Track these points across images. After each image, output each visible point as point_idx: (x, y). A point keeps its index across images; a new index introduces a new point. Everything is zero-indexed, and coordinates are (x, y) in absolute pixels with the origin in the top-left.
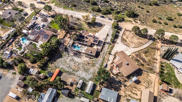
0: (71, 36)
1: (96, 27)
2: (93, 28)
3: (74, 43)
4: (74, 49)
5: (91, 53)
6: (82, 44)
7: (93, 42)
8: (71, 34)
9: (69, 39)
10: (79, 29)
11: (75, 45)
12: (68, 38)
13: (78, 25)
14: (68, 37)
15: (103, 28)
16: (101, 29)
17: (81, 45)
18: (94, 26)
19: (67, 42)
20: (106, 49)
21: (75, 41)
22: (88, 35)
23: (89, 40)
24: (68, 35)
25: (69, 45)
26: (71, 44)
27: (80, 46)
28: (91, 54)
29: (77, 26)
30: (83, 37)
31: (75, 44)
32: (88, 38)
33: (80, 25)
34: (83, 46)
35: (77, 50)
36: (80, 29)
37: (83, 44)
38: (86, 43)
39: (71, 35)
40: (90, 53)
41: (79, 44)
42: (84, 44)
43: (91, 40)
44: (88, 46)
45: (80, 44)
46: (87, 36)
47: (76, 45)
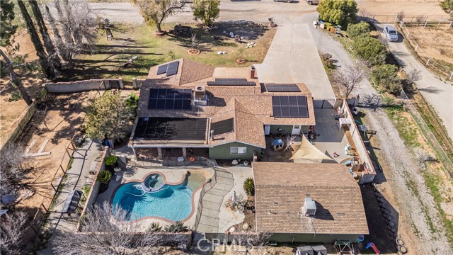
0: (79, 121)
1: (232, 41)
2: (215, 48)
3: (112, 168)
4: (126, 227)
5: (321, 213)
6: (192, 152)
7: (276, 114)
8: (76, 108)
9: (66, 143)
10: (126, 66)
11: (127, 179)
12: (55, 141)
13: (114, 53)
14: (51, 135)
15: (272, 37)
16: (267, 46)
17: (185, 164)
18: (216, 39)
19: (50, 177)
20: (394, 148)
21: (120, 144)
22: (212, 79)
23: (238, 109)
24: (55, 121)
25: (66, 197)
26: (91, 181)
27: (173, 176)
28: (325, 228)
29: (113, 58)
30: (182, 100)
31: (131, 172)
32: (220, 103)
33: (134, 49)
34: (208, 173)
35: (163, 225)
36: (140, 67)
37: (199, 156)
38: (230, 137)
39: (75, 116)
40: (311, 226)
41: (167, 165)
42: (205, 151)
43: (252, 109)
44: (245, 160)
45: (171, 156)
46: (210, 84)
47: (140, 175)
